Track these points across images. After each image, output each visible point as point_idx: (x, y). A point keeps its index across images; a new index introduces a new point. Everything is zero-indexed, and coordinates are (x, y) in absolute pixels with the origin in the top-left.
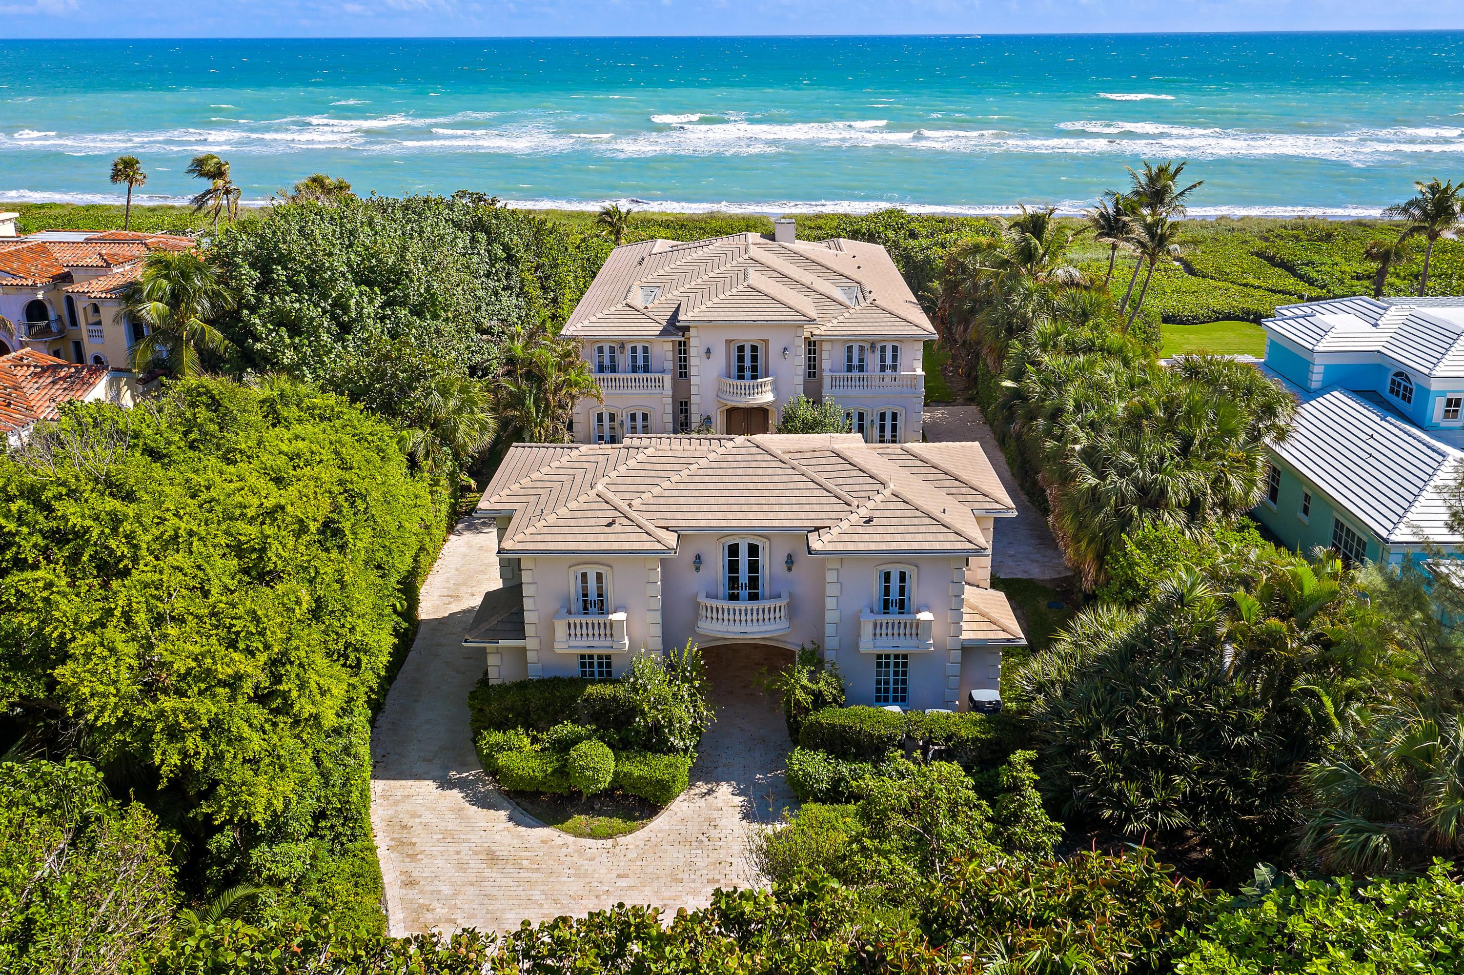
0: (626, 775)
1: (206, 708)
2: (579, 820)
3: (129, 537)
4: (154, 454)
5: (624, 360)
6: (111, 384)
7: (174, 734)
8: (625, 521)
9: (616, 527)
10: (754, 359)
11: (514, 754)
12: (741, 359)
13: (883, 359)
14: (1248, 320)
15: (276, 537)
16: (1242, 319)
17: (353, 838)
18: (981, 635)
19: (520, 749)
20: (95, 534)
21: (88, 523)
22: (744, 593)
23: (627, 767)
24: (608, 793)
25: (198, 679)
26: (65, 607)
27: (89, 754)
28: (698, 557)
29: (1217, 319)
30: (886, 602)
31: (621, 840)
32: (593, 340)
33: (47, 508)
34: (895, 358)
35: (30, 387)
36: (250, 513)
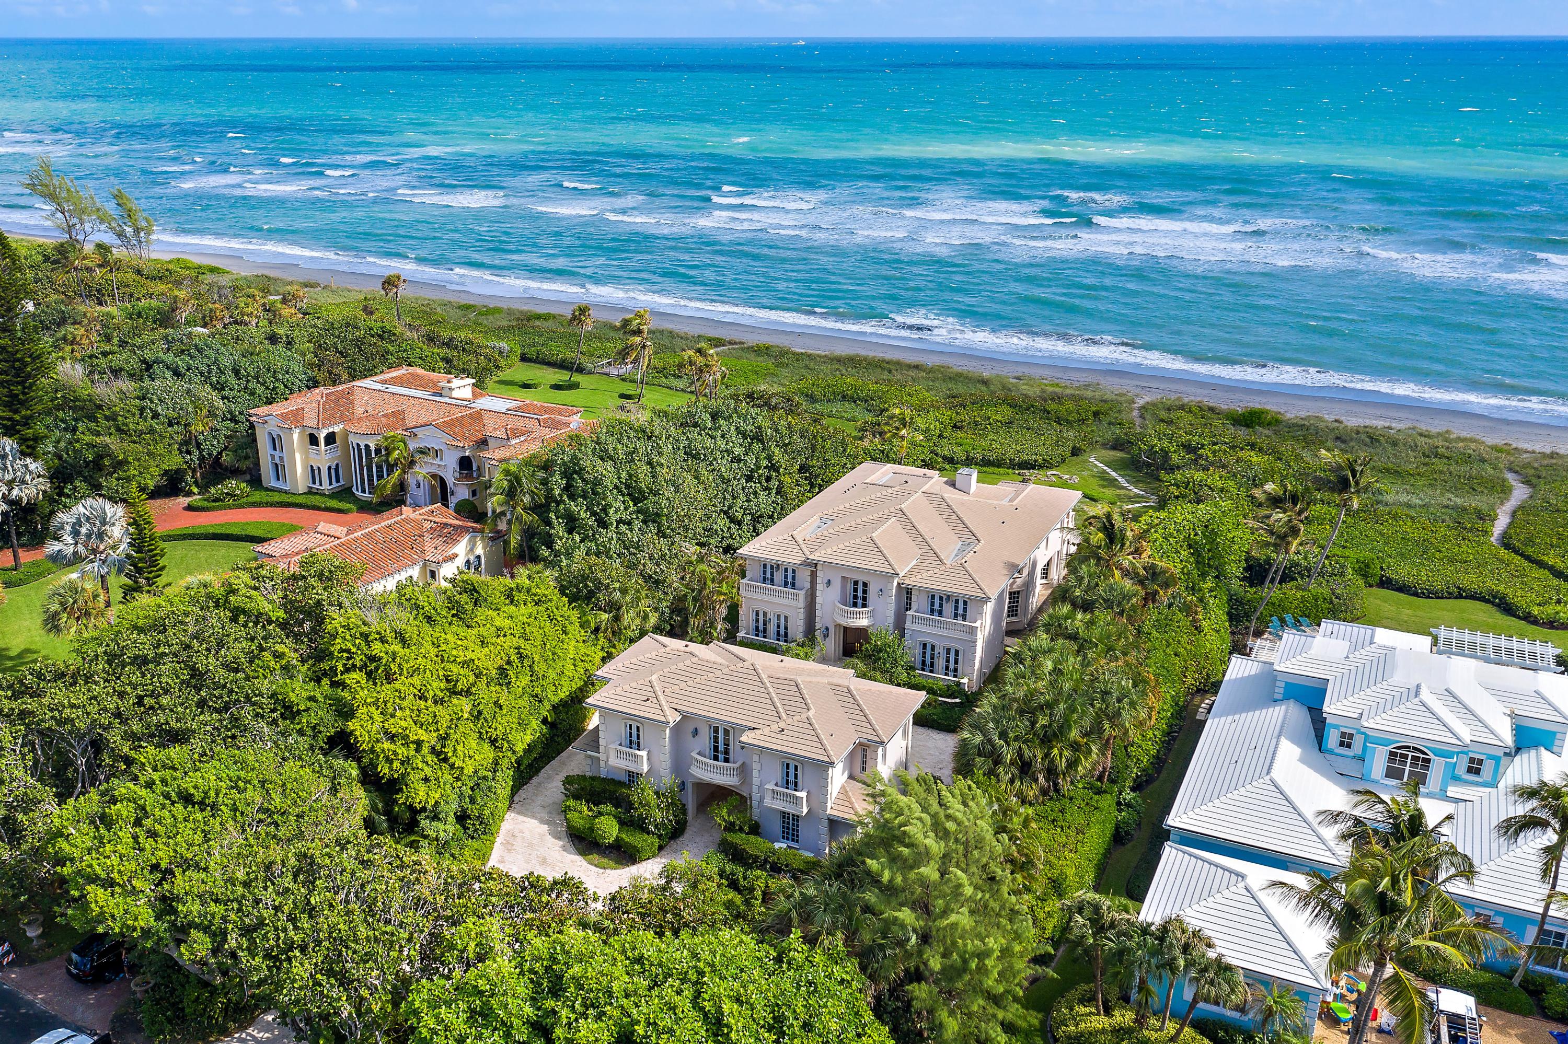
0: (622, 839)
1: (401, 751)
2: (595, 857)
3: (400, 665)
4: (429, 619)
5: (779, 576)
6: (470, 540)
7: (389, 761)
8: (655, 700)
9: (648, 703)
10: (865, 592)
11: (576, 814)
12: (856, 590)
13: (956, 608)
14: (1493, 603)
15: (465, 676)
16: (1487, 601)
17: (485, 833)
18: (840, 814)
19: (580, 812)
20: (384, 661)
21: (382, 654)
22: (721, 756)
23: (624, 836)
24: (610, 847)
25: (403, 738)
26: (362, 694)
27: (359, 760)
28: (696, 729)
29: (1460, 597)
30: (787, 781)
31: (608, 871)
32: (758, 560)
33: (368, 643)
34: (965, 610)
35: (427, 537)
36: (459, 660)
